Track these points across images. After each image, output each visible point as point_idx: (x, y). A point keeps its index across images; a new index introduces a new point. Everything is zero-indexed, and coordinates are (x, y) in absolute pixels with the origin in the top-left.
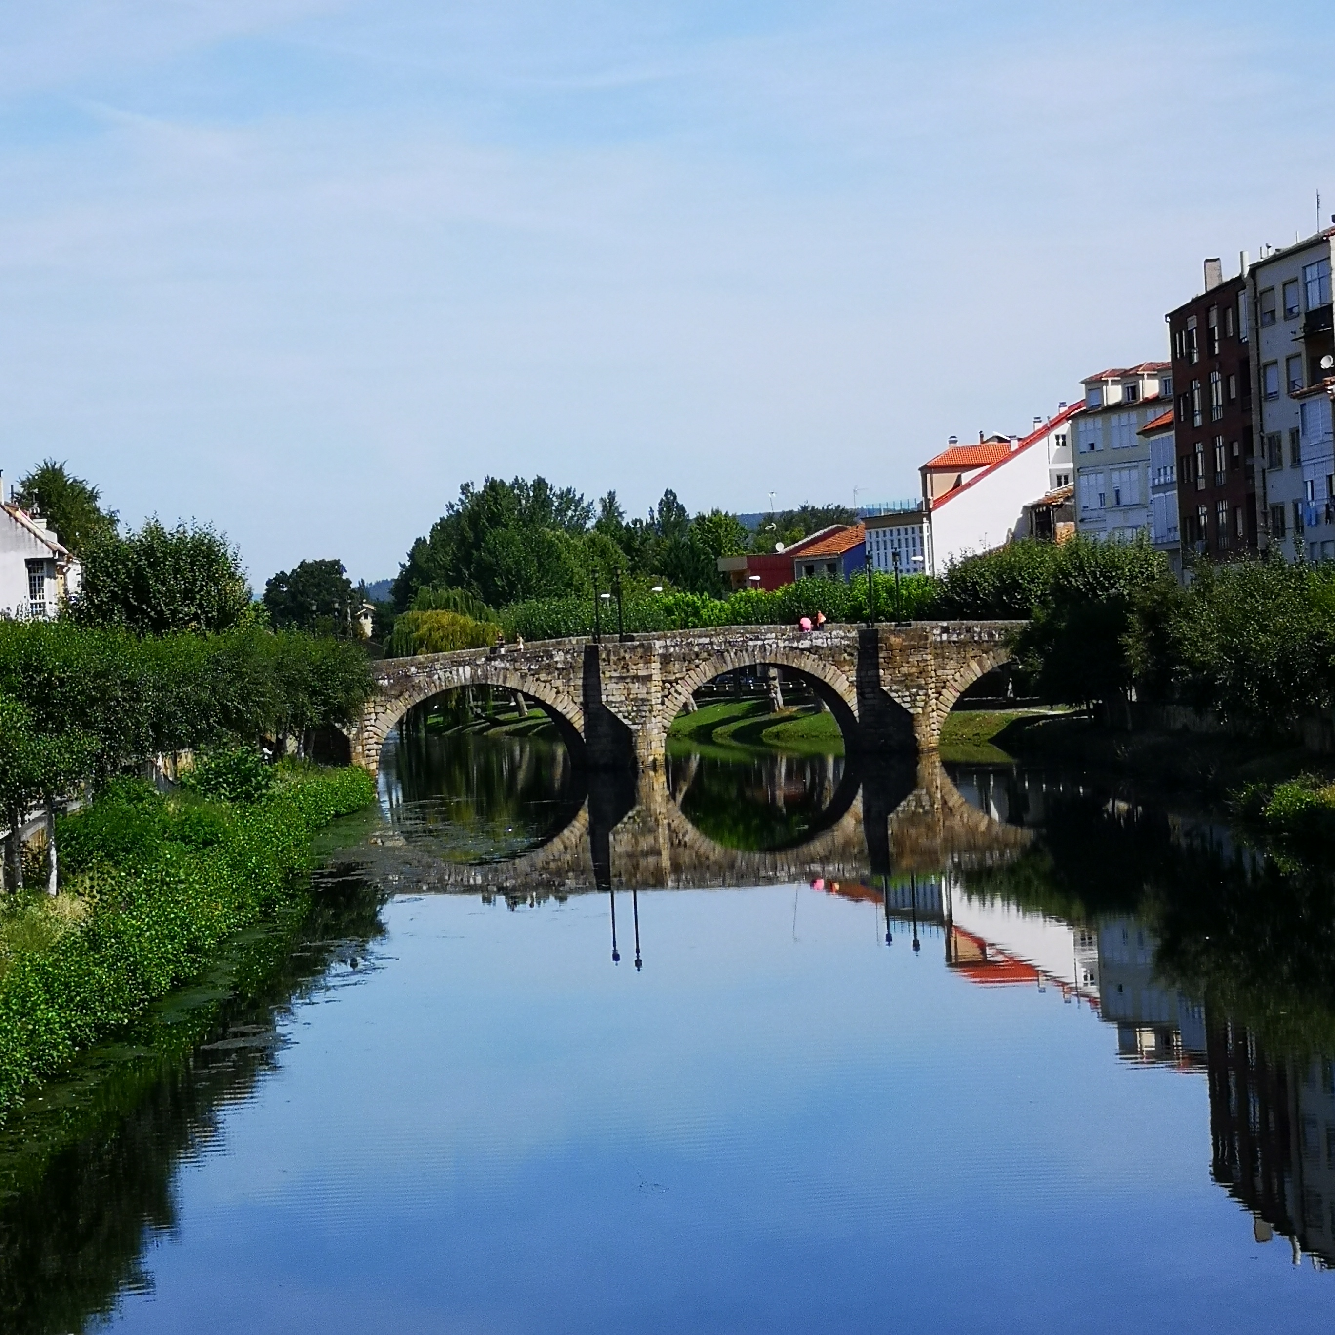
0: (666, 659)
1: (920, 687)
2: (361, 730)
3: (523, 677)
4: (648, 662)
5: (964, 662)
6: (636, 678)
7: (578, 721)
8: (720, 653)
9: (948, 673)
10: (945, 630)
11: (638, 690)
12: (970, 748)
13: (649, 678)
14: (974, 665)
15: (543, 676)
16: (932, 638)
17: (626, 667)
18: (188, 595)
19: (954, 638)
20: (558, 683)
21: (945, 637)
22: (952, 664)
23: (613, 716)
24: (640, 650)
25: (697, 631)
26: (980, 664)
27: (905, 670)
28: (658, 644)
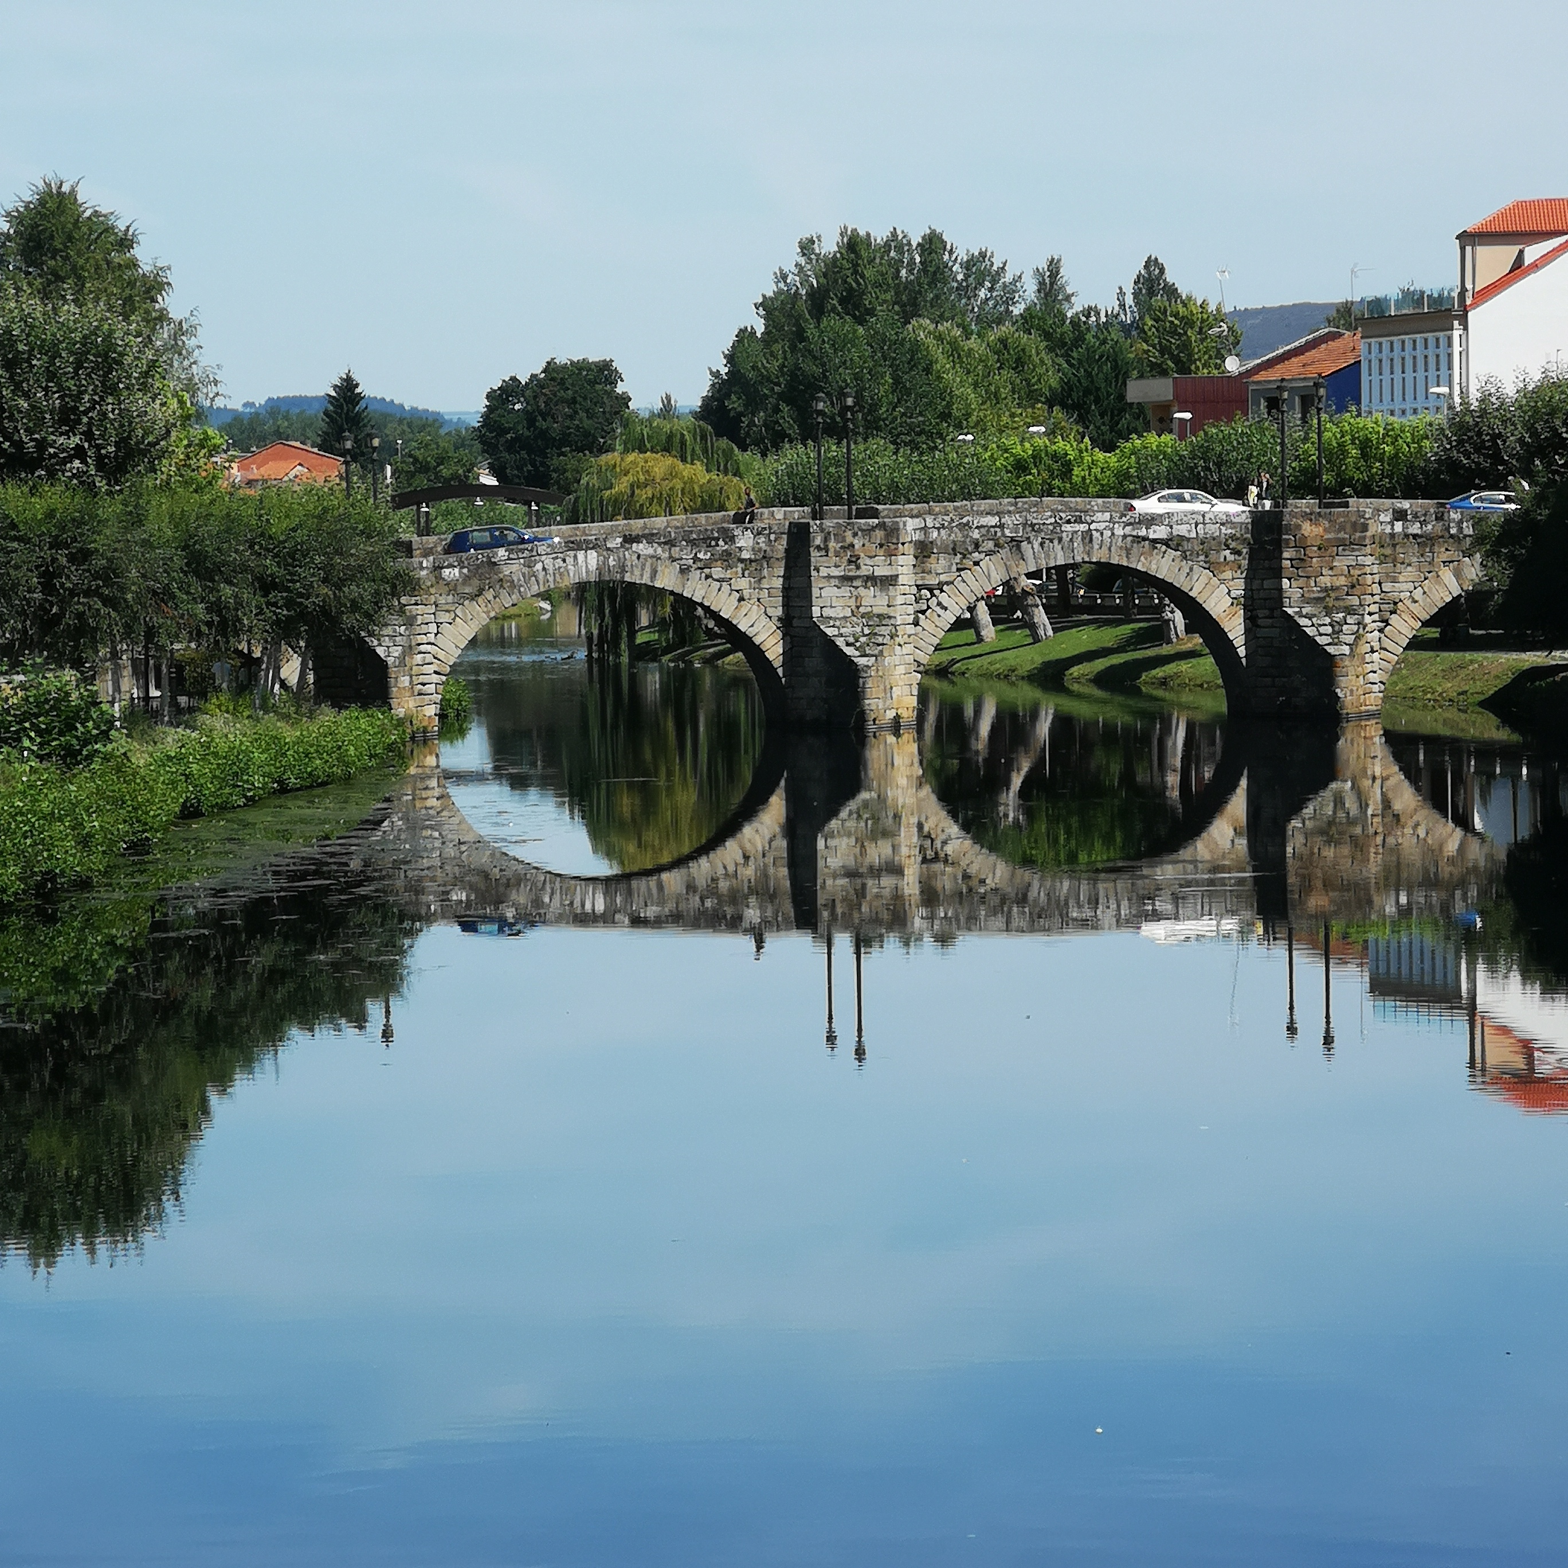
0: (924, 550)
1: (1350, 611)
2: (409, 650)
3: (684, 571)
4: (891, 554)
5: (1429, 571)
6: (871, 580)
7: (774, 648)
8: (1015, 544)
9: (1402, 587)
10: (1400, 515)
11: (873, 599)
12: (1452, 714)
13: (891, 581)
14: (1447, 575)
15: (717, 572)
16: (1374, 529)
17: (854, 561)
18: (67, 418)
19: (1415, 529)
20: (743, 583)
21: (1398, 526)
22: (1408, 574)
23: (830, 642)
24: (879, 534)
25: (984, 504)
26: (1458, 575)
27: (1325, 581)
28: (912, 524)
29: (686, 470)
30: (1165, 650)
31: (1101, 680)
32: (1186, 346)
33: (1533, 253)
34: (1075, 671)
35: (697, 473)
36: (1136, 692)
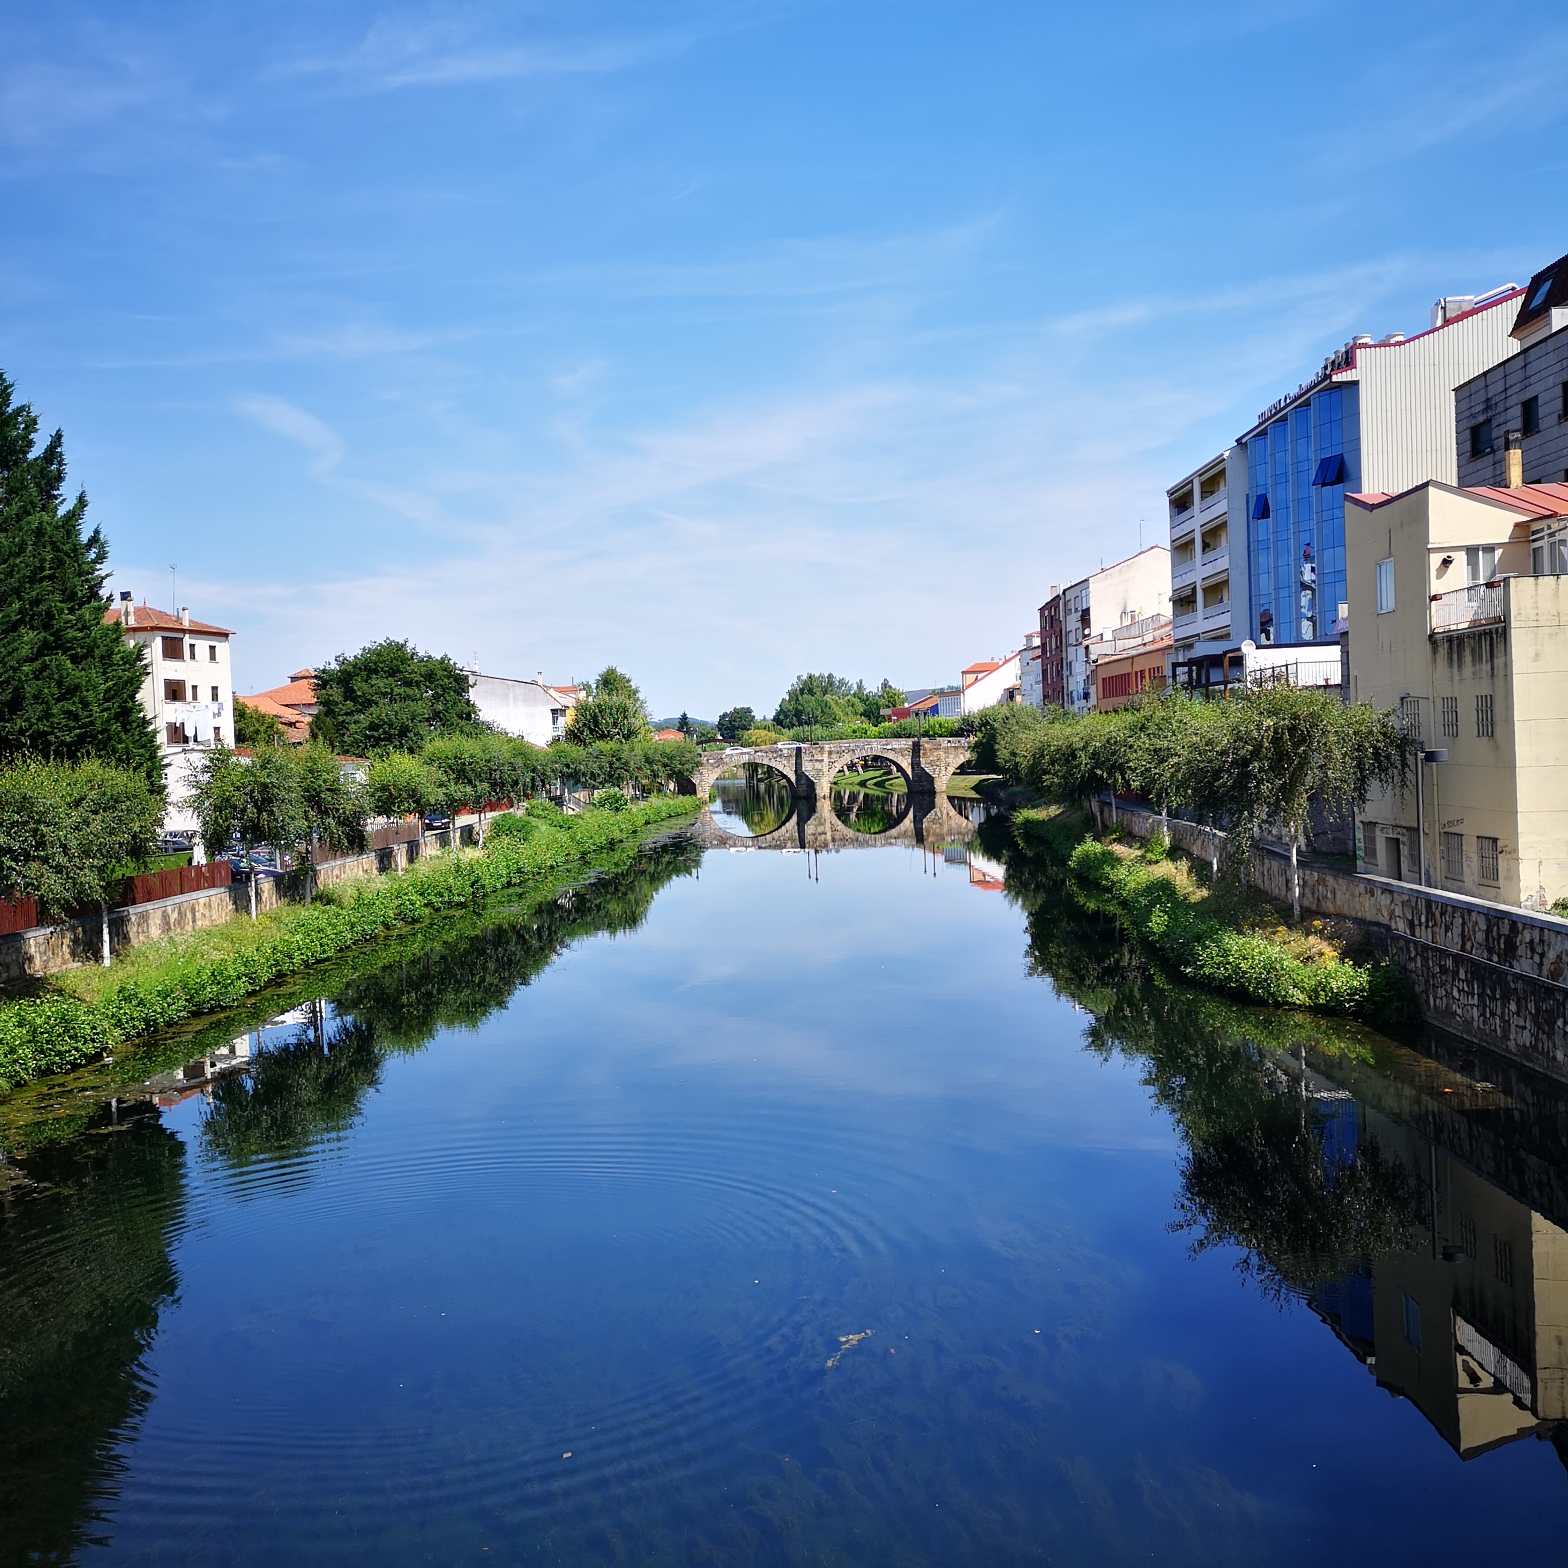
0: (830, 753)
1: (937, 766)
2: (701, 781)
3: (770, 759)
4: (822, 754)
5: (957, 756)
6: (817, 760)
7: (793, 779)
8: (853, 750)
9: (950, 760)
10: (949, 742)
11: (818, 765)
12: (963, 791)
13: (822, 761)
14: (961, 756)
15: (778, 759)
16: (943, 745)
17: (813, 756)
19: (953, 745)
20: (785, 762)
21: (949, 744)
22: (952, 756)
23: (807, 776)
24: (819, 749)
25: (845, 741)
26: (964, 756)
27: (931, 759)
28: (827, 746)
29: (770, 734)
30: (891, 776)
31: (875, 784)
32: (895, 701)
33: (980, 676)
34: (869, 782)
35: (773, 734)
36: (885, 788)
